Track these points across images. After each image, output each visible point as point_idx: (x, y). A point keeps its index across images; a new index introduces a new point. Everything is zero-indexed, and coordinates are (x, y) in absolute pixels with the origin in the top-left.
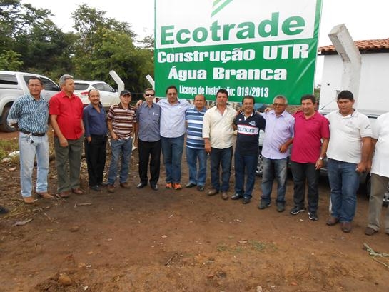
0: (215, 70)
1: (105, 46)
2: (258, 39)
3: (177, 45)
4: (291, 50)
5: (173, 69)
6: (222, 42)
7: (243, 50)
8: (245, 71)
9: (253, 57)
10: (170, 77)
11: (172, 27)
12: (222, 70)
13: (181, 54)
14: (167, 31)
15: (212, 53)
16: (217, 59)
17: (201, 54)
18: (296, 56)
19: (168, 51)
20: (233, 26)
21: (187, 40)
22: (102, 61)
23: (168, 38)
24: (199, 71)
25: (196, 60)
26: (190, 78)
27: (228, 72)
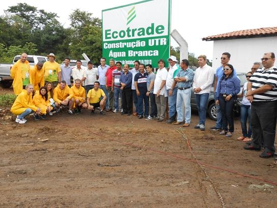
0: (129, 51)
1: (90, 37)
2: (146, 36)
3: (112, 39)
4: (159, 41)
5: (111, 52)
6: (131, 38)
7: (140, 42)
8: (141, 52)
9: (144, 45)
10: (110, 56)
11: (110, 30)
12: (132, 51)
13: (114, 44)
14: (108, 32)
15: (128, 43)
16: (130, 46)
17: (123, 44)
18: (161, 44)
19: (109, 42)
20: (136, 30)
21: (117, 37)
22: (88, 47)
23: (108, 36)
24: (122, 53)
25: (121, 47)
26: (118, 56)
27: (134, 52)
